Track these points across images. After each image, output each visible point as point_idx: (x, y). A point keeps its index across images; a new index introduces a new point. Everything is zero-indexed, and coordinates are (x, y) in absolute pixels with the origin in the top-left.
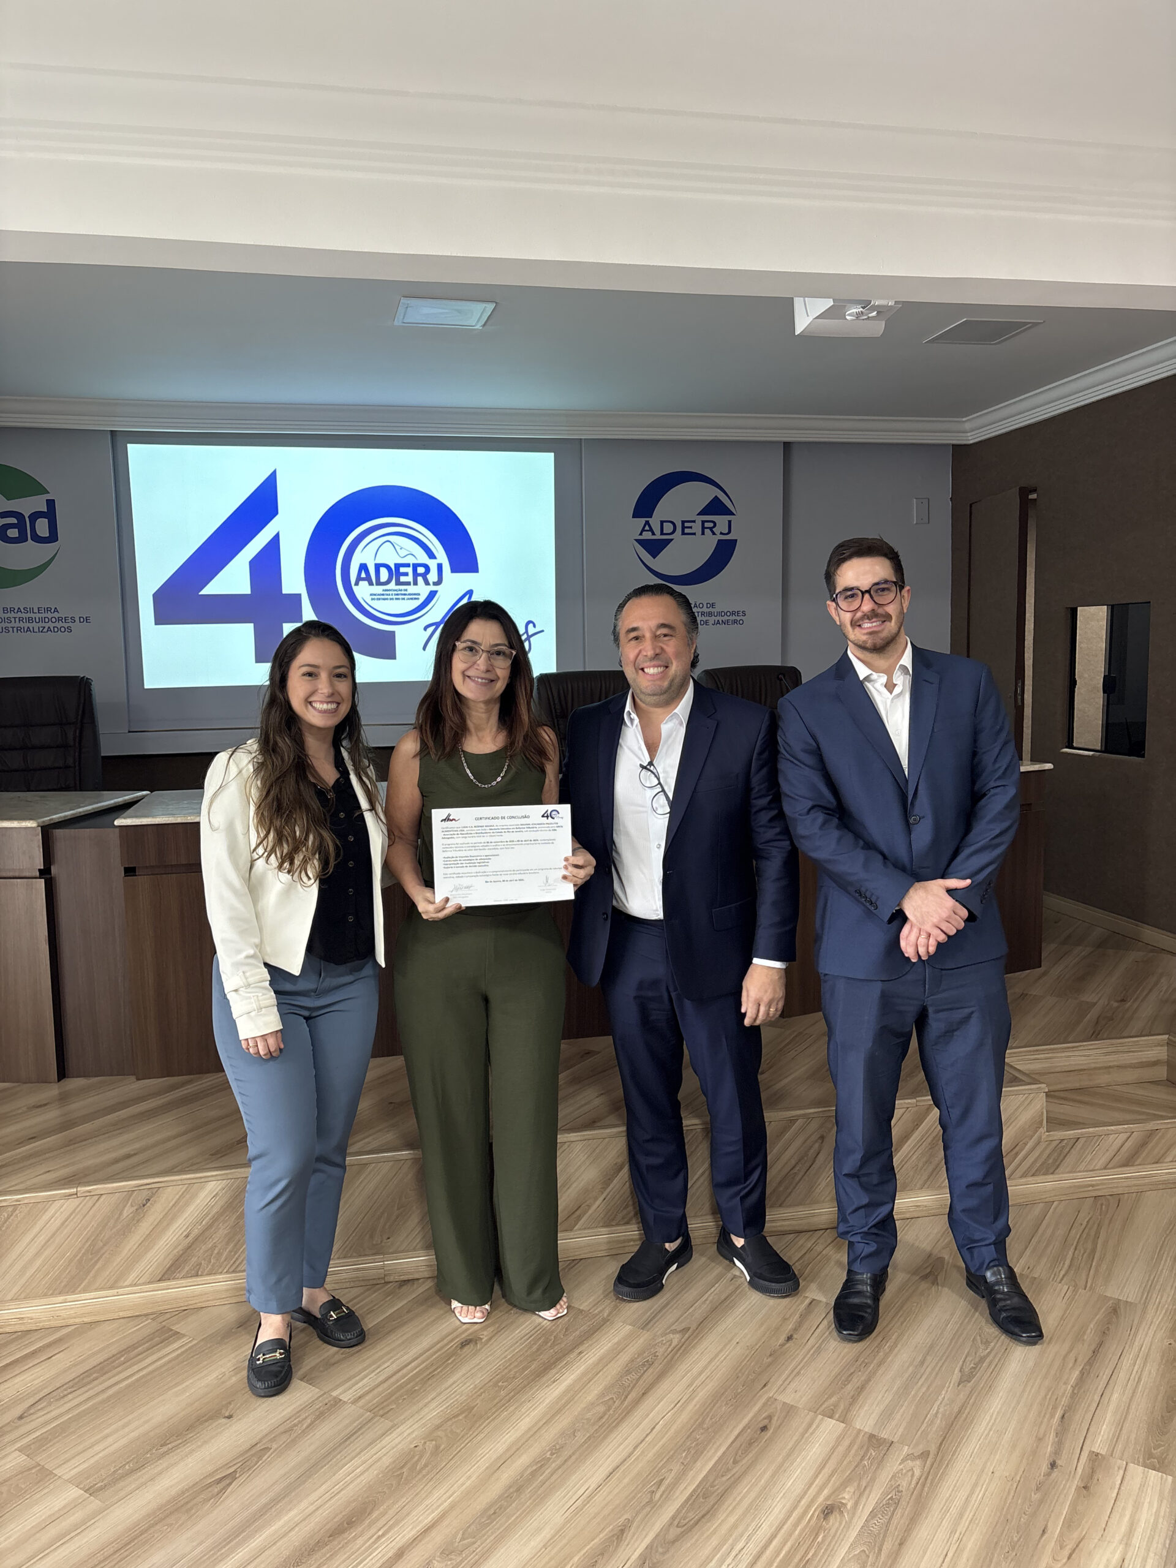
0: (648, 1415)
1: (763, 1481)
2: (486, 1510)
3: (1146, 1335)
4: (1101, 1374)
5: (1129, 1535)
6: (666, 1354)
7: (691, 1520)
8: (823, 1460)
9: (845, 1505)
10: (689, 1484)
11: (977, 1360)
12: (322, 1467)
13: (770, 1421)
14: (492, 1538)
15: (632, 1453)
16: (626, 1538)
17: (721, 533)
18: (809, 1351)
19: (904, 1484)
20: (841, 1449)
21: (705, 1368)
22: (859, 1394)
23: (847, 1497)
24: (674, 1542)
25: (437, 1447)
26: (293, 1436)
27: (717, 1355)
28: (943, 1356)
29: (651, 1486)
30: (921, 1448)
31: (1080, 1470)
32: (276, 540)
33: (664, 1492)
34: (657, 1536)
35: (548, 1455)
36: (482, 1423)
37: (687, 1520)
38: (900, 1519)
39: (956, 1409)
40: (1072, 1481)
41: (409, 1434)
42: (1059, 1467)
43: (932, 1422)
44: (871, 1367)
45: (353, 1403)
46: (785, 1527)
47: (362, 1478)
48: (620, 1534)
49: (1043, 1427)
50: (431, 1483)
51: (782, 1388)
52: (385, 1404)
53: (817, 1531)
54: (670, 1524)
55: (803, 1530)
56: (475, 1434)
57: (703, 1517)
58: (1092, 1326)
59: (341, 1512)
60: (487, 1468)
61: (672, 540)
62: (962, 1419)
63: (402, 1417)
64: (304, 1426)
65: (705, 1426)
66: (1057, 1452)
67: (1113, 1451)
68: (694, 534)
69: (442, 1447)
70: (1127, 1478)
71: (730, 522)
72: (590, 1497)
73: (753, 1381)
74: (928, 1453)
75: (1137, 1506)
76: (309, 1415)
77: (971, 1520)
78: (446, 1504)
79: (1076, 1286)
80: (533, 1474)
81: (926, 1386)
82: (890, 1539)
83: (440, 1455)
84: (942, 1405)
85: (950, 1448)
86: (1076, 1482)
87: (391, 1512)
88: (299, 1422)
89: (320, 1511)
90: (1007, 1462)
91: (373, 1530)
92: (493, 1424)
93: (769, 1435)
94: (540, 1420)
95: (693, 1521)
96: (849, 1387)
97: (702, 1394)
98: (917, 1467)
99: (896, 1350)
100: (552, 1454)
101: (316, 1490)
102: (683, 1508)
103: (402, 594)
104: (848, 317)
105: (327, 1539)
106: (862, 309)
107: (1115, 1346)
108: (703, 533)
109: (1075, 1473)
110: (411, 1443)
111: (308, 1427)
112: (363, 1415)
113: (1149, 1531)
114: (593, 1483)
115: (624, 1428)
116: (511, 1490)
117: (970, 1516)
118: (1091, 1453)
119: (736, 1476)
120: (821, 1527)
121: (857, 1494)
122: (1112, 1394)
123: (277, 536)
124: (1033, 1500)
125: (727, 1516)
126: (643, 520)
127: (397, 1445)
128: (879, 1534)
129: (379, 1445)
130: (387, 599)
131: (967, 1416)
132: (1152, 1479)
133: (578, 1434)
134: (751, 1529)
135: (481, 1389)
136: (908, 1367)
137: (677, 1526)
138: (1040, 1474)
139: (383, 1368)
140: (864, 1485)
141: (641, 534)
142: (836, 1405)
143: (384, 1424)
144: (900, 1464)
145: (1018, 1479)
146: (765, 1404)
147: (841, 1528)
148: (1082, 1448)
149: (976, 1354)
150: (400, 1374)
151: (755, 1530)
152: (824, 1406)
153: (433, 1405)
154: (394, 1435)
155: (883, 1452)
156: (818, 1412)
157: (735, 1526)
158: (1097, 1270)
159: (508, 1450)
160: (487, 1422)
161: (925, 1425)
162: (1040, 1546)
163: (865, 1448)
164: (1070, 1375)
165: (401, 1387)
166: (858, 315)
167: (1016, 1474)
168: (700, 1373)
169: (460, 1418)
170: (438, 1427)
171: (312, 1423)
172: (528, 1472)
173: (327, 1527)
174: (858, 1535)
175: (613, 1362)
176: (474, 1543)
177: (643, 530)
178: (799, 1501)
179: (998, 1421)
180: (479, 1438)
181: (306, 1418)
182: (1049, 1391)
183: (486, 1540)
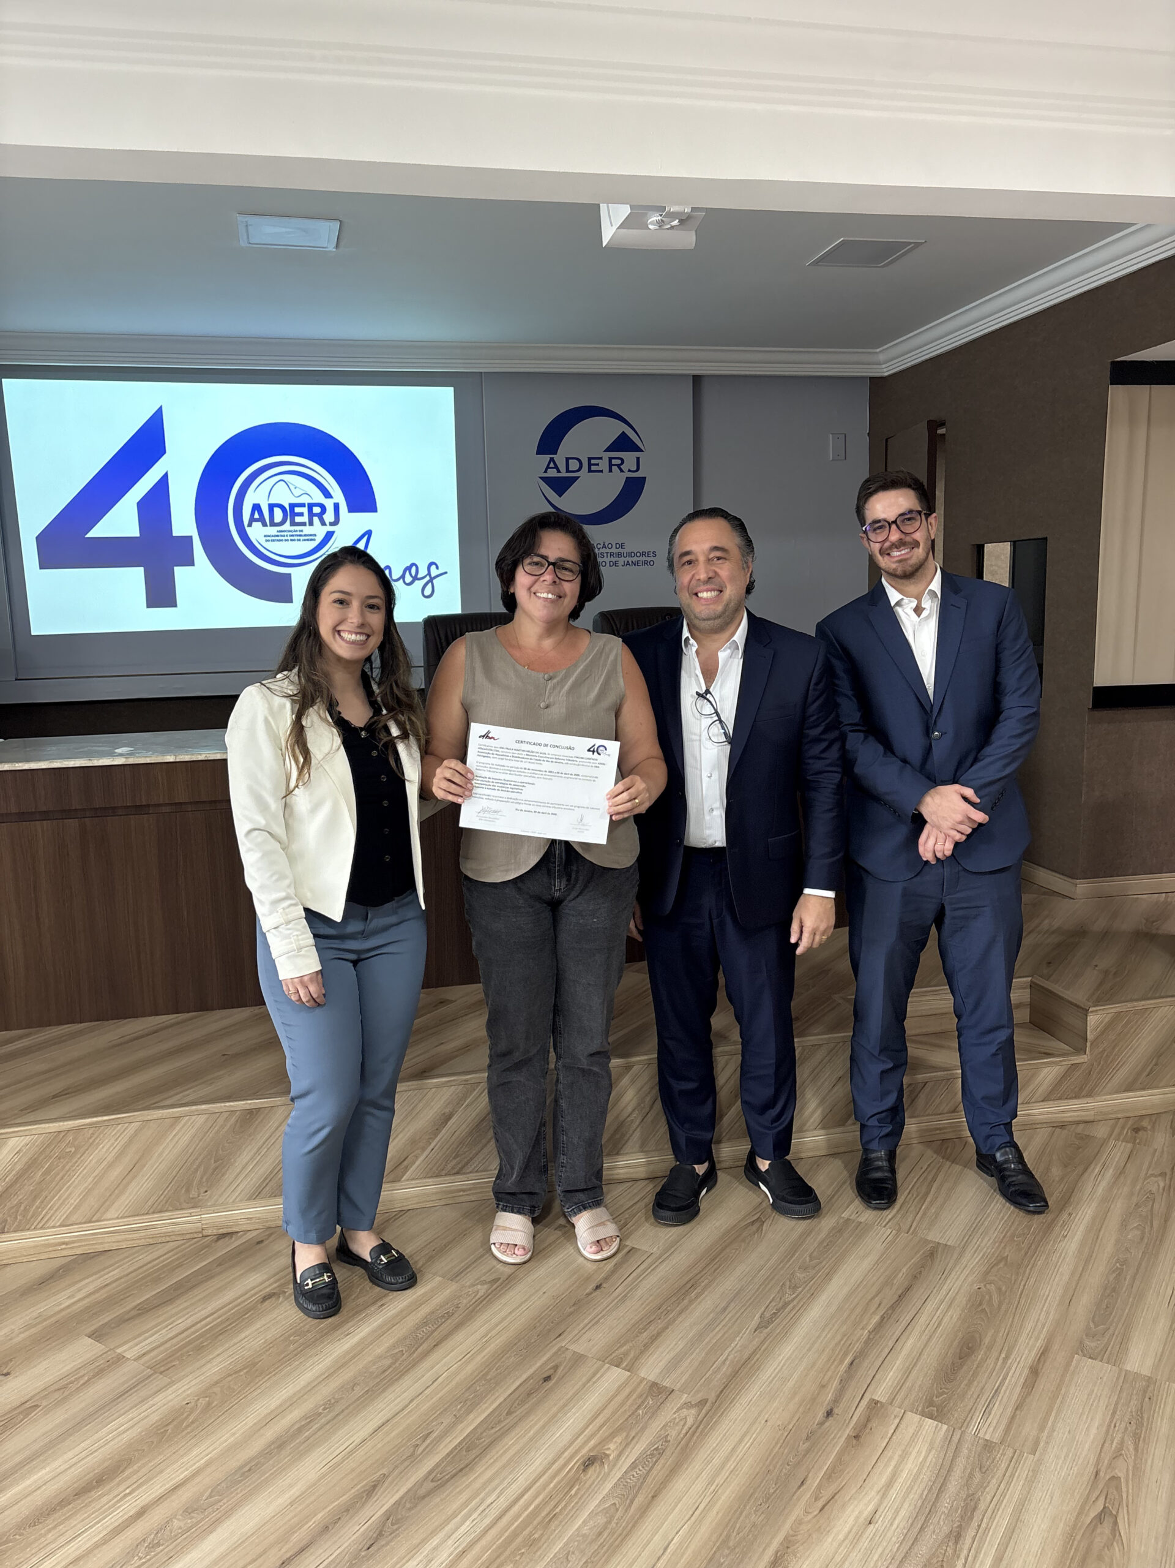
0: (433, 1368)
1: (532, 1432)
2: (241, 1467)
3: (957, 1278)
4: (901, 1320)
5: (888, 1487)
6: (468, 1305)
7: (447, 1475)
8: (598, 1410)
9: (608, 1456)
10: (455, 1437)
11: (780, 1305)
12: (86, 1426)
13: (555, 1372)
14: (240, 1495)
15: (407, 1406)
16: (376, 1494)
17: (629, 471)
18: (613, 1301)
19: (674, 1433)
20: (619, 1399)
21: (504, 1319)
22: (652, 1343)
23: (612, 1448)
24: (424, 1497)
25: (209, 1404)
26: (65, 1394)
27: (520, 1305)
28: (747, 1302)
29: (416, 1441)
30: (700, 1397)
31: (855, 1419)
32: (164, 481)
33: (427, 1447)
34: (409, 1491)
35: (320, 1410)
36: (263, 1378)
37: (445, 1474)
38: (659, 1470)
39: (745, 1357)
40: (845, 1430)
41: (184, 1391)
42: (835, 1416)
43: (719, 1369)
44: (671, 1316)
45: (135, 1360)
46: (541, 1480)
47: (125, 1435)
48: (372, 1490)
49: (830, 1373)
50: (193, 1441)
51: (575, 1338)
52: (169, 1360)
53: (573, 1482)
54: (426, 1478)
55: (559, 1482)
56: (253, 1389)
57: (461, 1470)
58: (904, 1270)
59: (94, 1470)
60: (255, 1424)
61: (578, 477)
62: (749, 1366)
63: (183, 1374)
64: (82, 1382)
65: (488, 1377)
66: (836, 1401)
67: (894, 1399)
68: (601, 471)
69: (215, 1403)
70: (902, 1426)
71: (638, 459)
72: (351, 1453)
73: (549, 1331)
74: (706, 1401)
75: (904, 1456)
76: (87, 1373)
77: (732, 1471)
78: (202, 1462)
79: (899, 1230)
80: (300, 1430)
81: (722, 1332)
82: (644, 1492)
83: (210, 1412)
84: (733, 1352)
85: (729, 1396)
86: (847, 1432)
87: (144, 1470)
88: (76, 1379)
89: (73, 1469)
90: (783, 1410)
91: (121, 1488)
92: (275, 1378)
93: (550, 1385)
94: (322, 1375)
95: (449, 1475)
96: (645, 1334)
97: (492, 1347)
98: (691, 1415)
99: (704, 1295)
100: (324, 1409)
101: (74, 1448)
102: (443, 1462)
103: (297, 535)
104: (651, 227)
105: (71, 1498)
106: (660, 218)
107: (923, 1290)
108: (610, 471)
109: (849, 1422)
110: (184, 1399)
111: (81, 1385)
112: (143, 1372)
113: (910, 1481)
114: (357, 1438)
115: (407, 1381)
116: (272, 1447)
117: (732, 1467)
118: (872, 1400)
119: (506, 1428)
120: (578, 1479)
121: (624, 1444)
122: (908, 1338)
123: (166, 475)
124: (800, 1449)
125: (486, 1469)
126: (547, 457)
127: (167, 1403)
128: (634, 1486)
129: (151, 1402)
130: (282, 540)
131: (755, 1363)
132: (927, 1428)
133: (357, 1388)
134: (506, 1482)
135: (271, 1343)
136: (711, 1313)
137: (432, 1481)
138: (814, 1423)
139: (176, 1323)
140: (633, 1435)
141: (546, 471)
142: (626, 1354)
143: (161, 1380)
144: (674, 1413)
145: (790, 1427)
146: (556, 1353)
147: (597, 1481)
148: (863, 1395)
149: (781, 1299)
150: (193, 1329)
151: (510, 1484)
152: (614, 1355)
153: (219, 1359)
154: (170, 1391)
155: (661, 1401)
156: (606, 1361)
157: (490, 1480)
158: (924, 1214)
159: (281, 1405)
160: (266, 1378)
161: (710, 1373)
162: (795, 1498)
163: (645, 1395)
164: (870, 1320)
165: (189, 1343)
166: (660, 224)
167: (789, 1423)
168: (497, 1325)
169: (242, 1373)
170: (217, 1383)
171: (89, 1380)
172: (296, 1427)
173: (75, 1485)
174: (613, 1487)
175: (414, 1313)
176: (220, 1501)
177: (548, 467)
178: (563, 1453)
179: (785, 1367)
180: (256, 1393)
181: (84, 1375)
182: (845, 1336)
183: (234, 1497)
